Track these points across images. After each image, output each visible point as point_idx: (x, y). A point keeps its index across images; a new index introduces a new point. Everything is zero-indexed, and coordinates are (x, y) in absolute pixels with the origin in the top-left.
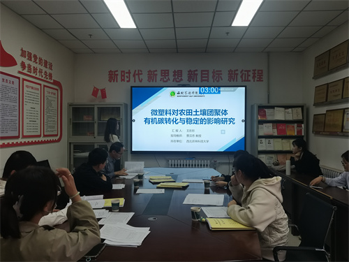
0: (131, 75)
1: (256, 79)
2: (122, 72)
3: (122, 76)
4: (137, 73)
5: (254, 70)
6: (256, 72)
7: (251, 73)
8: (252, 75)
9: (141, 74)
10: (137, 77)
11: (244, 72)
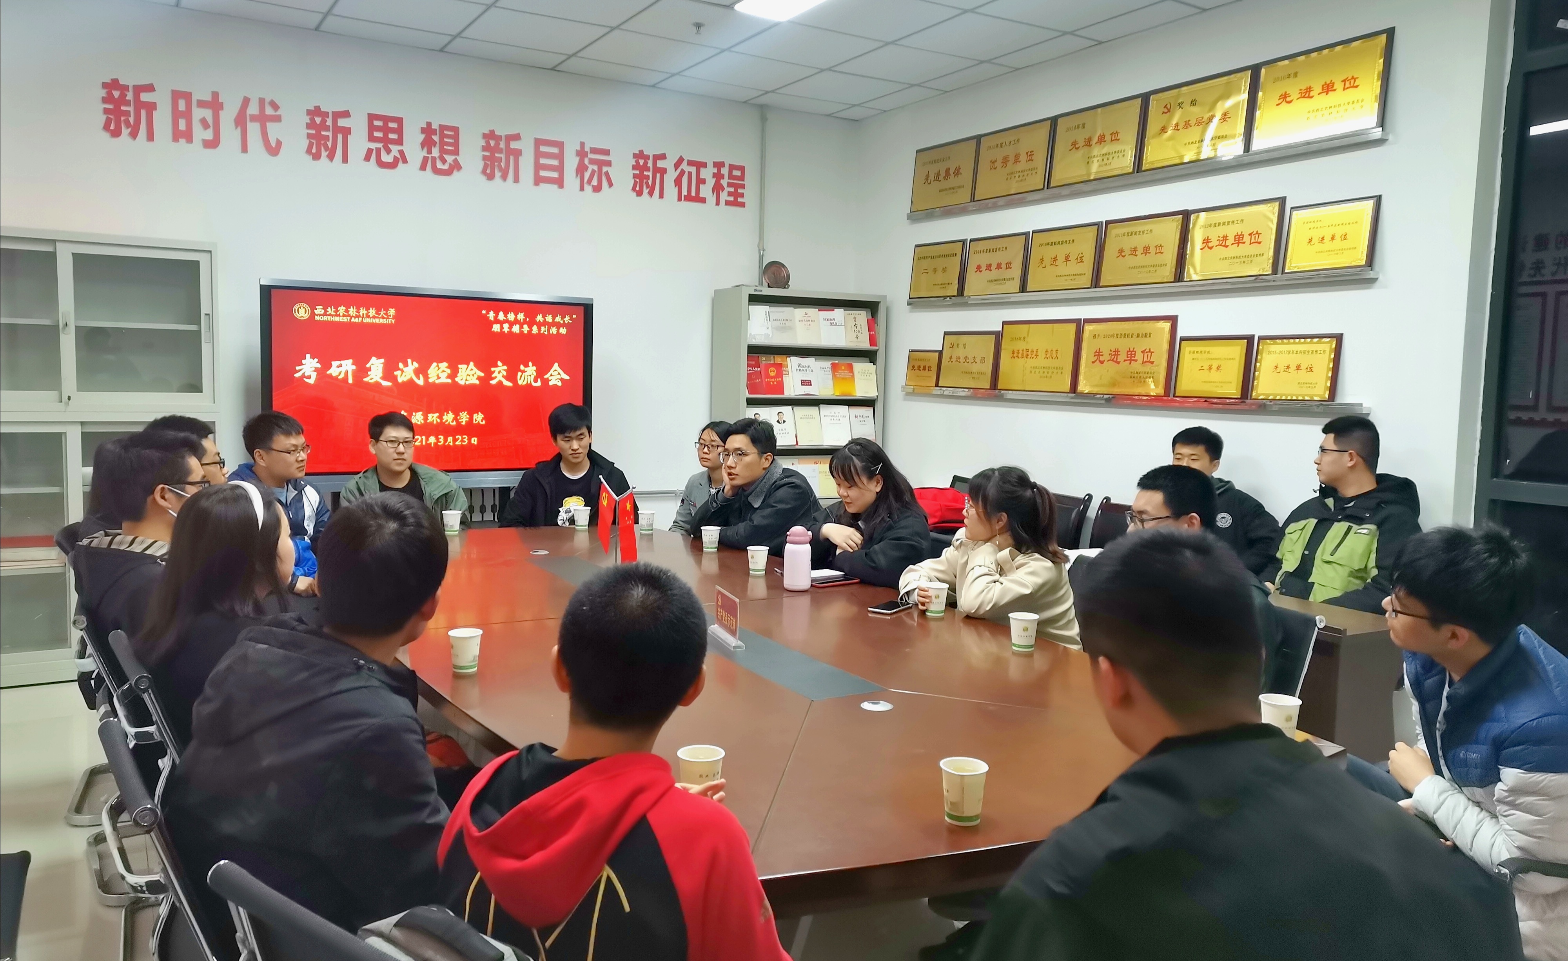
0: (227, 117)
1: (724, 196)
2: (176, 95)
3: (176, 115)
4: (253, 109)
5: (719, 165)
6: (725, 171)
7: (707, 174)
8: (711, 182)
9: (277, 119)
10: (253, 129)
11: (684, 166)
